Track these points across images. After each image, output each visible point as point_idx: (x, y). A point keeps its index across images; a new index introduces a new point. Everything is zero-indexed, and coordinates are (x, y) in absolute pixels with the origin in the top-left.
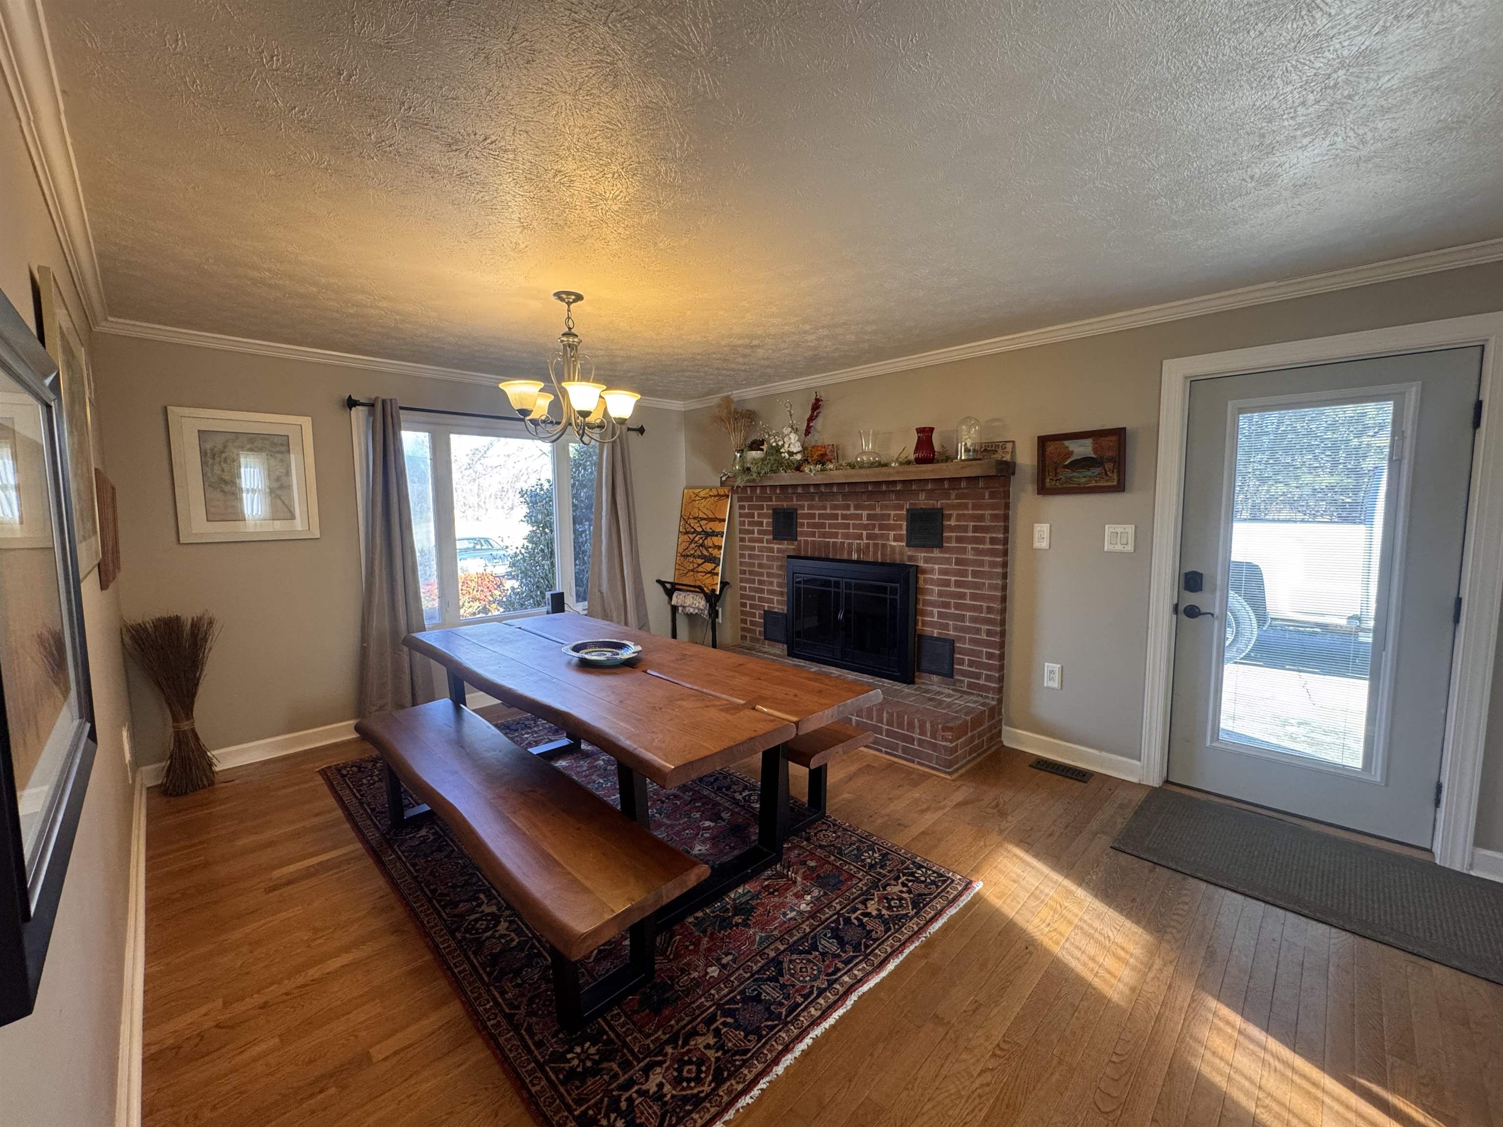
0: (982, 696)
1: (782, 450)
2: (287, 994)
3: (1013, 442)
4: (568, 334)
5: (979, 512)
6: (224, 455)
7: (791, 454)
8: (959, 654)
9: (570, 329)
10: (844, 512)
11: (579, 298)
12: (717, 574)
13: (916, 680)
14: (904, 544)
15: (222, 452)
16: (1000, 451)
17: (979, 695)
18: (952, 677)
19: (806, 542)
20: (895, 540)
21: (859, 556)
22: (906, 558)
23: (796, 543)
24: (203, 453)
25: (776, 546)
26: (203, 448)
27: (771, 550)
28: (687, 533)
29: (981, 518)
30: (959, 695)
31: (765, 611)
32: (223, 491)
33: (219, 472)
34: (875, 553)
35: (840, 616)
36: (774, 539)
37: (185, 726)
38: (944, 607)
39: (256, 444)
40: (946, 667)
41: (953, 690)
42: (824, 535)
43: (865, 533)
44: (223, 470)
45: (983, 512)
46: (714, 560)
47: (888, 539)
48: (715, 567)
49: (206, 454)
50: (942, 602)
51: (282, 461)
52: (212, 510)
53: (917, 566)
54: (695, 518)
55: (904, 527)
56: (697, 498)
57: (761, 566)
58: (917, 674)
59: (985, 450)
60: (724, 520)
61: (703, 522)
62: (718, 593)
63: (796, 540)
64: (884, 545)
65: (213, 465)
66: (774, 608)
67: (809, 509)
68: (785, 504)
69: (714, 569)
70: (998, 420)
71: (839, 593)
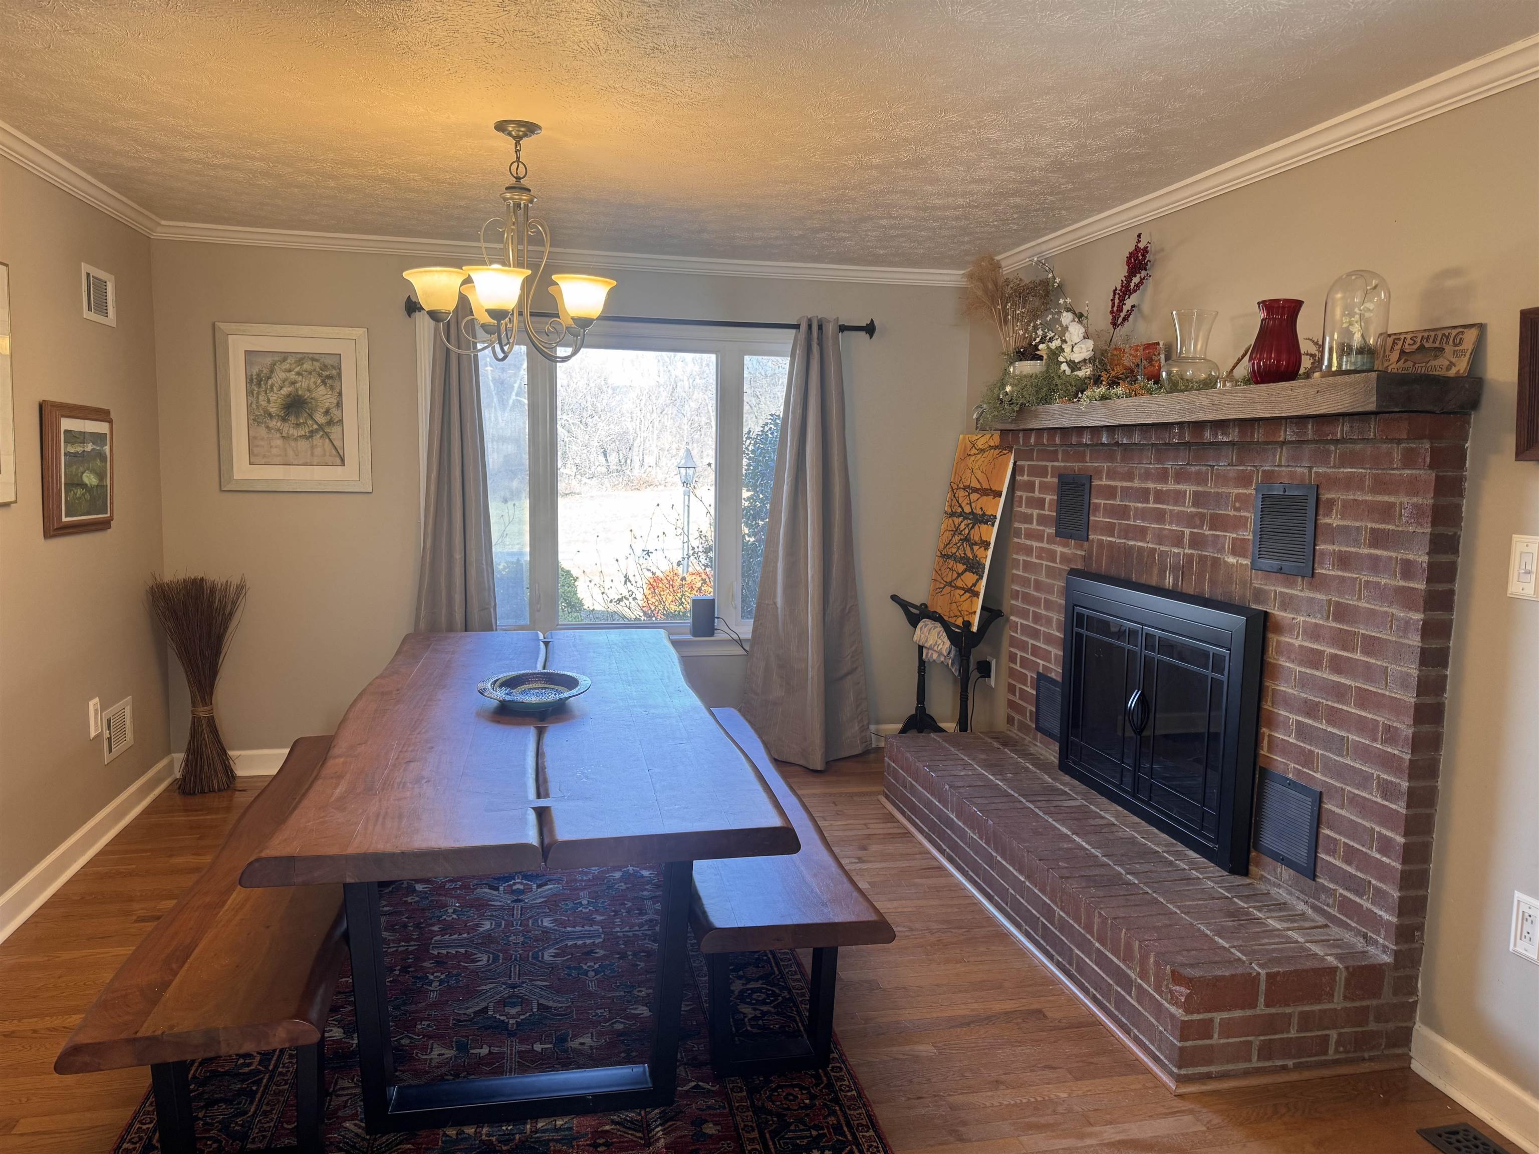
0: (1365, 936)
1: (1061, 359)
2: (35, 1031)
3: (1481, 327)
4: (518, 187)
5: (1386, 498)
6: (270, 382)
7: (1073, 366)
8: (1330, 828)
9: (518, 179)
10: (1159, 487)
11: (531, 128)
12: (977, 594)
13: (1253, 869)
14: (1246, 562)
15: (269, 378)
16: (1449, 349)
17: (1358, 933)
18: (1314, 877)
19: (1101, 544)
20: (1234, 553)
21: (1175, 584)
22: (1248, 594)
23: (1086, 544)
24: (250, 380)
25: (1059, 549)
26: (249, 374)
27: (1052, 556)
28: (952, 514)
29: (1386, 512)
30: (1321, 920)
31: (1038, 674)
32: (268, 427)
33: (264, 403)
34: (1201, 575)
35: (1132, 702)
36: (1058, 534)
37: (202, 712)
38: (1308, 715)
39: (305, 366)
40: (1304, 852)
41: (1314, 908)
42: (1127, 532)
43: (1187, 531)
44: (269, 401)
45: (1392, 499)
46: (974, 566)
47: (1221, 550)
48: (977, 581)
49: (252, 380)
50: (1306, 701)
51: (332, 388)
52: (256, 450)
53: (1266, 613)
54: (965, 488)
55: (1251, 525)
56: (974, 451)
57: (1038, 586)
58: (1253, 854)
59: (1422, 348)
60: (999, 494)
61: (974, 496)
62: (975, 629)
63: (1088, 539)
64: (1216, 562)
65: (258, 393)
66: (1051, 670)
67: (1109, 477)
68: (1077, 465)
69: (974, 585)
70: (1456, 272)
71: (1134, 653)
